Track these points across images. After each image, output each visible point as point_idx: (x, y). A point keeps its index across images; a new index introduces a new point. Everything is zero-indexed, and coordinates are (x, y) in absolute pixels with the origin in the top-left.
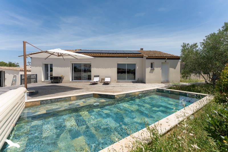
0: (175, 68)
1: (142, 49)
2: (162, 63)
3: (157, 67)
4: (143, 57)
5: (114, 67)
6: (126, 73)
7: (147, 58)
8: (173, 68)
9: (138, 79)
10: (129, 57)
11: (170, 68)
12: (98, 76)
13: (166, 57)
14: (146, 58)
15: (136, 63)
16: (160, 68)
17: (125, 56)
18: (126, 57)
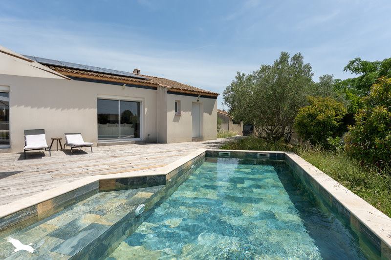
0: (210, 114)
1: (138, 71)
2: (193, 103)
3: (185, 111)
4: (155, 88)
5: (90, 108)
6: (118, 123)
7: (169, 92)
8: (208, 113)
9: (149, 135)
10: (128, 85)
11: (204, 113)
12: (41, 131)
13: (198, 93)
14: (166, 90)
15: (142, 100)
16: (191, 113)
17: (120, 81)
18: (122, 84)
